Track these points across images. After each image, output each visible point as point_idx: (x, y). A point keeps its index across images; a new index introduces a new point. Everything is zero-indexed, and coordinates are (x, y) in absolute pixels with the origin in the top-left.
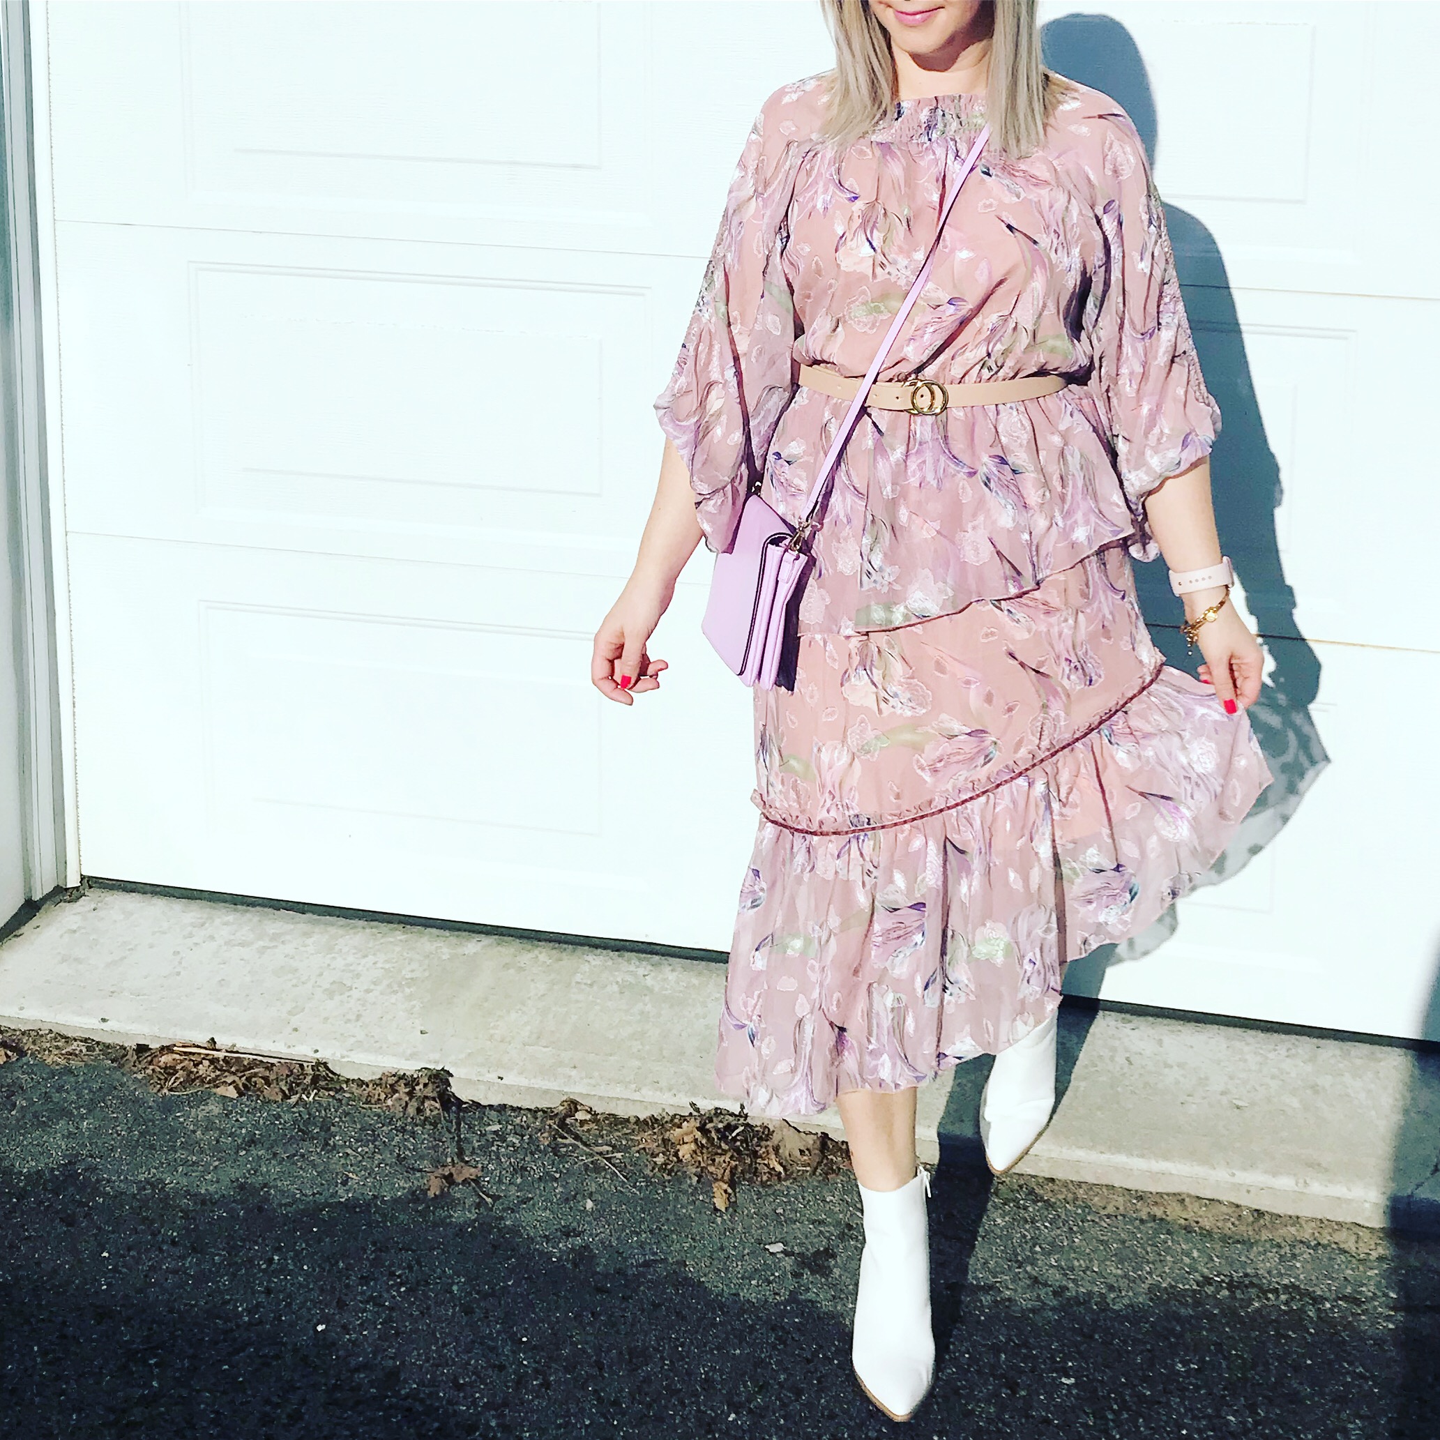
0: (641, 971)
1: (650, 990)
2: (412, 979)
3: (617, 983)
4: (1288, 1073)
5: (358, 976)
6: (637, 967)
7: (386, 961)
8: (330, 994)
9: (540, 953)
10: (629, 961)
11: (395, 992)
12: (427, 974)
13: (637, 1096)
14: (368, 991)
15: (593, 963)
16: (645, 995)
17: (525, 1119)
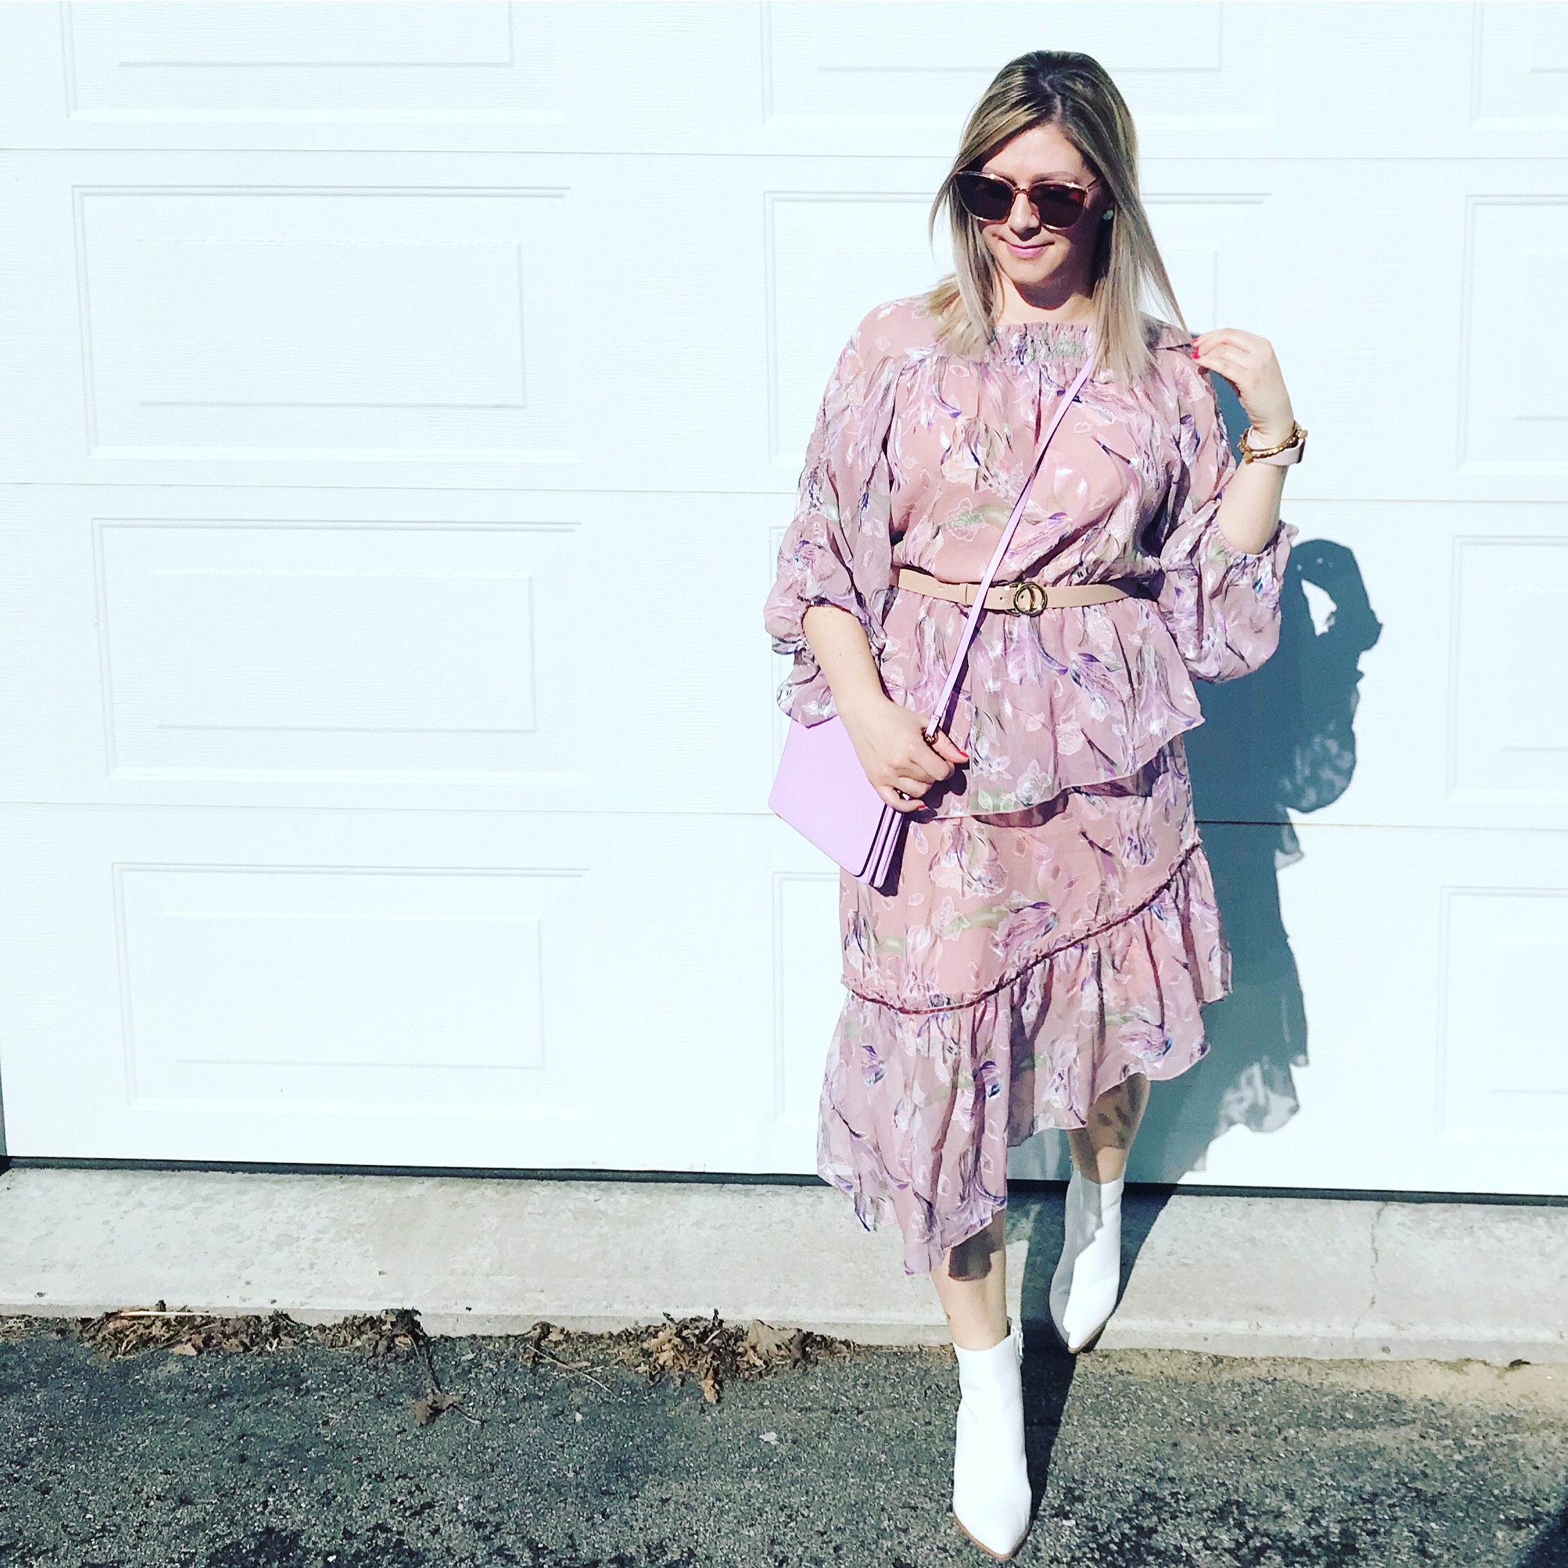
0: (591, 1197)
1: (604, 1213)
2: (361, 1225)
3: (570, 1210)
4: (1226, 1230)
5: (303, 1227)
6: (587, 1193)
7: (331, 1210)
8: (278, 1246)
9: (486, 1189)
10: (578, 1189)
11: (346, 1239)
12: (374, 1219)
13: (608, 1313)
14: (317, 1240)
15: (543, 1193)
16: (600, 1219)
17: (497, 1345)
